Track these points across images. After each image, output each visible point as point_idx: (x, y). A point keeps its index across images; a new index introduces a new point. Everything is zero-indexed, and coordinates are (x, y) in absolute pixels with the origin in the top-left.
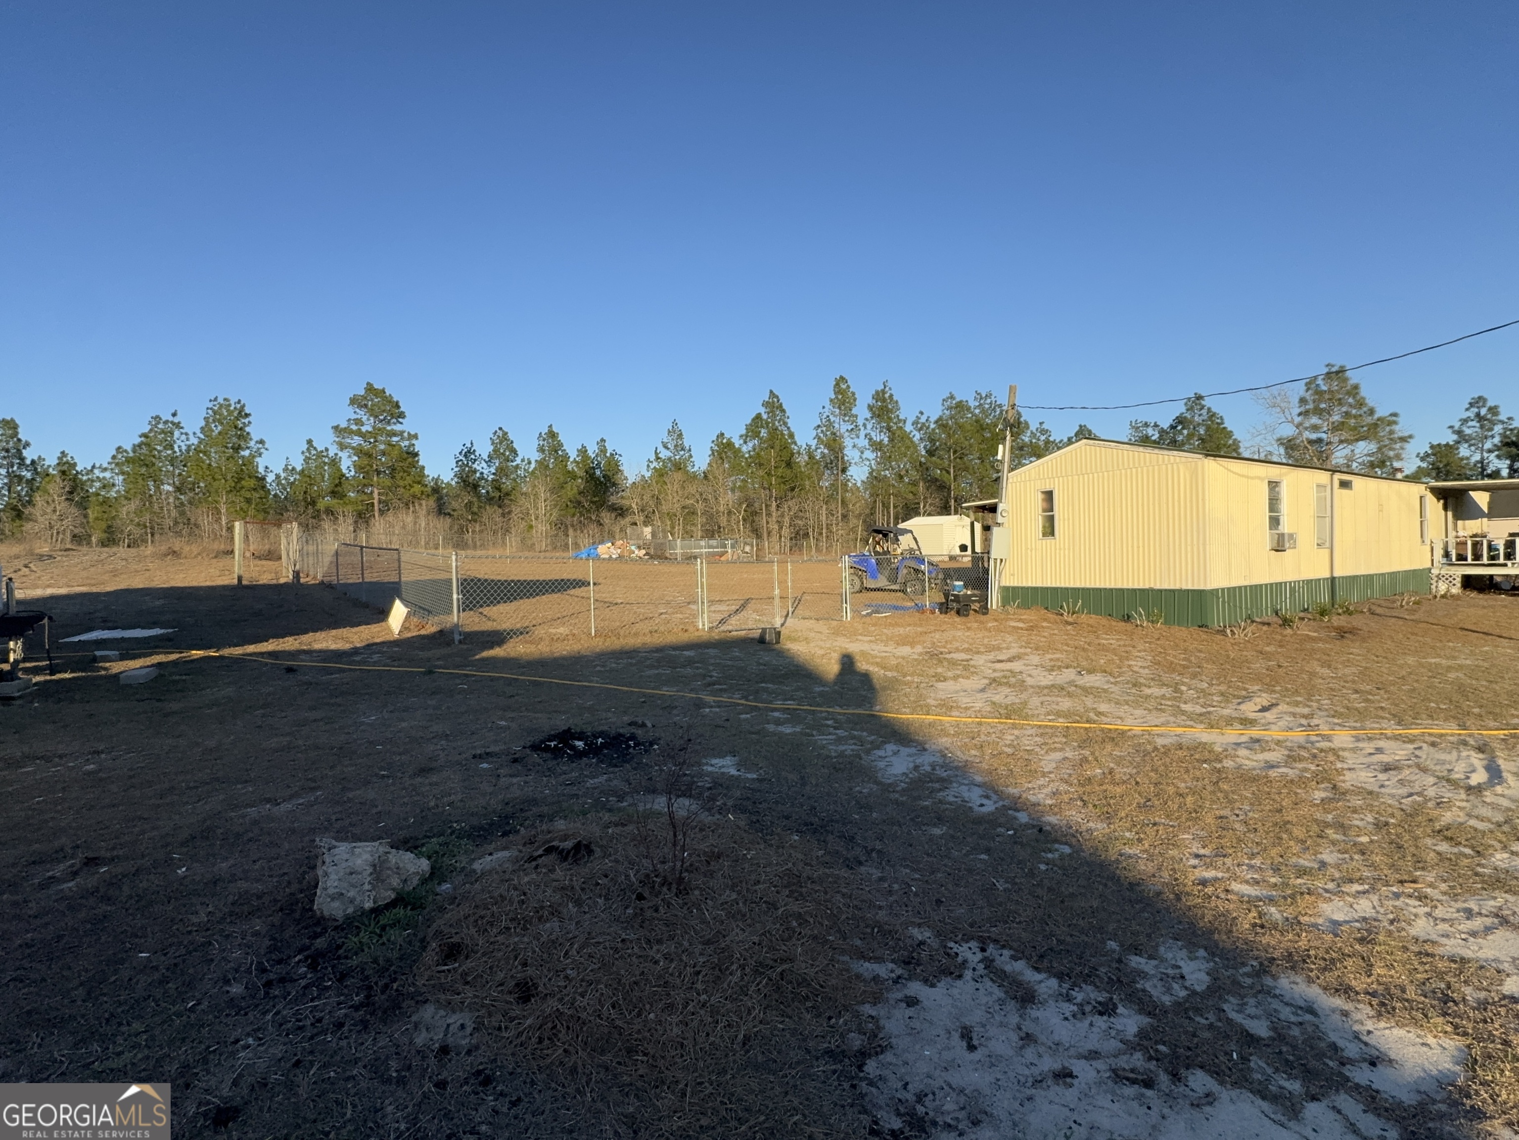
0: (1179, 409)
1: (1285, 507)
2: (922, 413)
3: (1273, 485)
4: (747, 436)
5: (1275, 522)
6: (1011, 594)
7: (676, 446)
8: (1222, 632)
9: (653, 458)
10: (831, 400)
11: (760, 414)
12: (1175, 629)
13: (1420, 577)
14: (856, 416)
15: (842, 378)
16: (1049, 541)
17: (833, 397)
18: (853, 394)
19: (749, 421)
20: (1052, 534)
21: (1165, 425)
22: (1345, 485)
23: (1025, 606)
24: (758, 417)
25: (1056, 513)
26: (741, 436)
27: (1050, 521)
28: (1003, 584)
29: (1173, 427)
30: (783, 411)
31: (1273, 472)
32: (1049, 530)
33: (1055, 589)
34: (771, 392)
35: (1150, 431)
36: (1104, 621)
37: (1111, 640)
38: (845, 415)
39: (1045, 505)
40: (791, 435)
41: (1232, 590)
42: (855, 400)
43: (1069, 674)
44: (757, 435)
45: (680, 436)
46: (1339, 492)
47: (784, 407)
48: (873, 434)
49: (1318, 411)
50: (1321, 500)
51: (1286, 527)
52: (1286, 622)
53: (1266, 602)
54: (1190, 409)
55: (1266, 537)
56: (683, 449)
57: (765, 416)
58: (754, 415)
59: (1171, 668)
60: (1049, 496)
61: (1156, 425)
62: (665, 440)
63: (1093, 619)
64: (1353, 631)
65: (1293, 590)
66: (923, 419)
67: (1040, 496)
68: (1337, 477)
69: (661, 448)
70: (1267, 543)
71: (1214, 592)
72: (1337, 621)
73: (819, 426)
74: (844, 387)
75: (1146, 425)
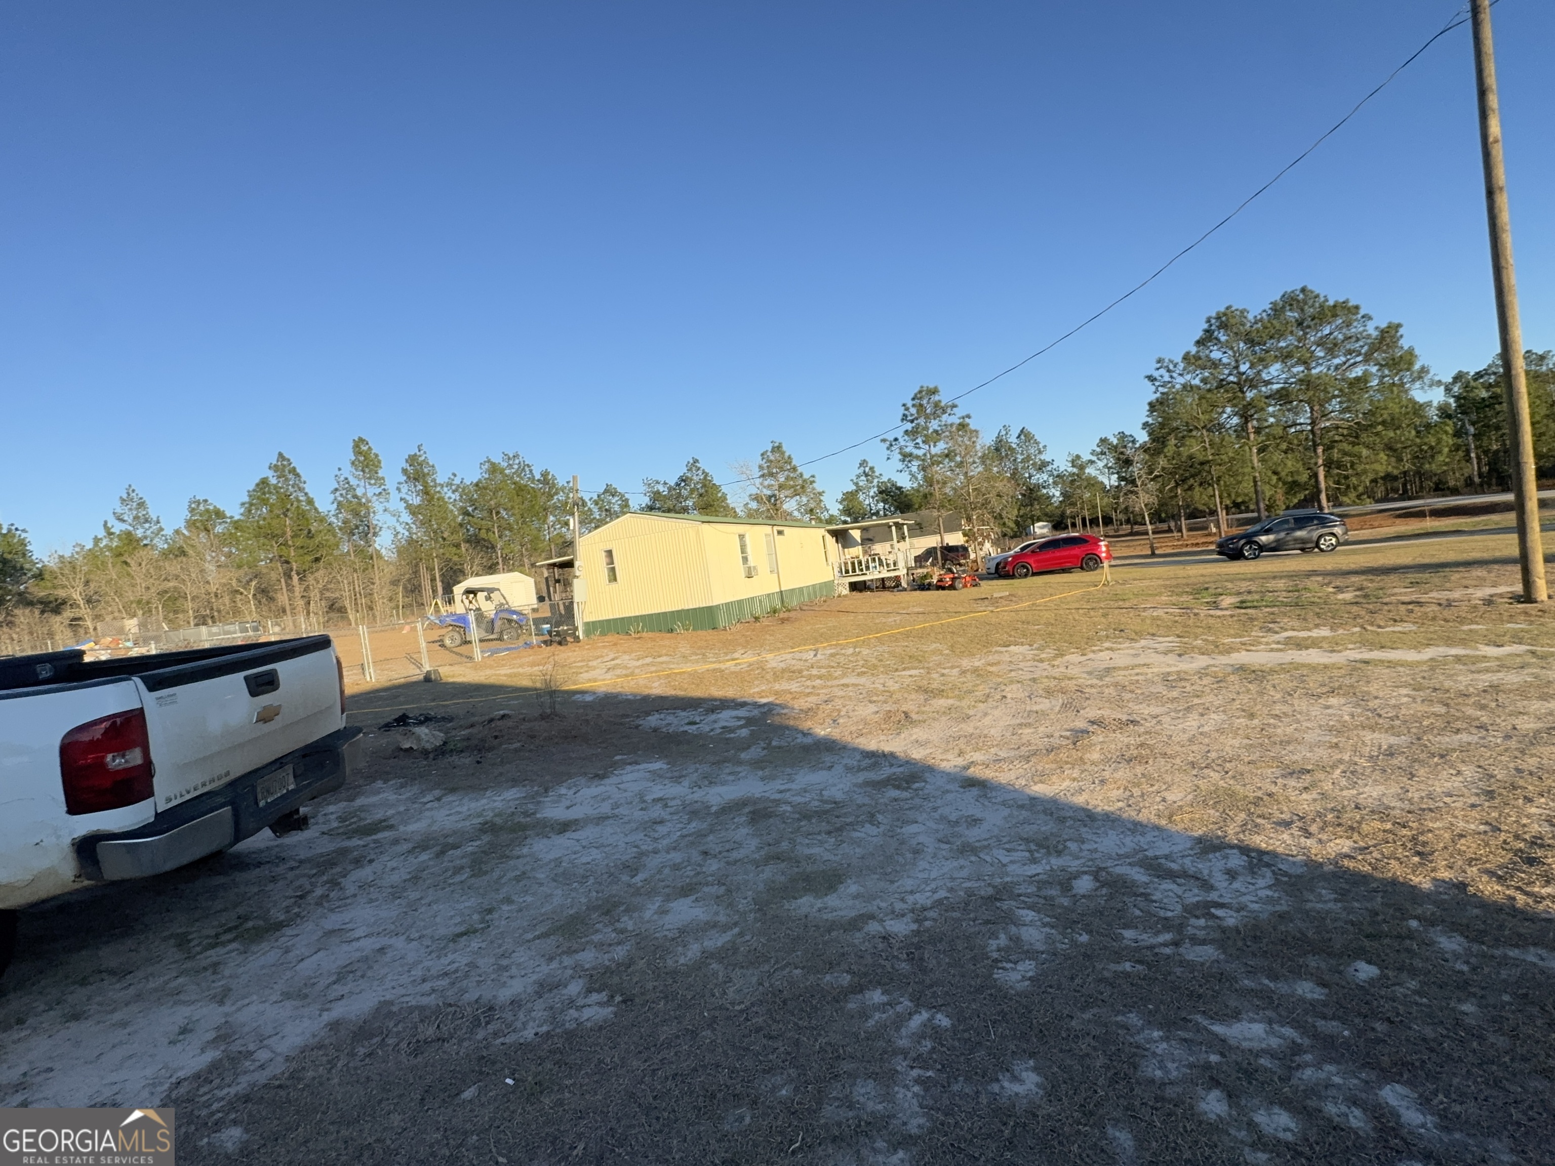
0: (682, 471)
1: (749, 549)
2: (455, 475)
3: (742, 537)
4: (251, 504)
5: (745, 560)
6: (591, 627)
7: (136, 518)
8: (725, 630)
9: (101, 533)
10: (353, 463)
11: (267, 478)
12: (700, 632)
13: (829, 585)
14: (383, 478)
15: (361, 440)
16: (614, 585)
17: (353, 458)
18: (376, 455)
19: (252, 487)
20: (615, 580)
21: (672, 483)
22: (780, 533)
23: (603, 634)
24: (264, 482)
25: (616, 565)
26: (243, 504)
27: (613, 570)
28: (587, 620)
29: (678, 485)
30: (298, 475)
31: (741, 529)
32: (613, 576)
33: (623, 619)
34: (280, 454)
35: (661, 488)
36: (658, 634)
37: (667, 642)
38: (370, 478)
39: (608, 560)
40: (310, 502)
41: (727, 604)
42: (379, 462)
43: (649, 660)
44: (265, 502)
45: (142, 505)
46: (779, 538)
47: (298, 470)
48: (408, 498)
49: (771, 475)
50: (768, 543)
51: (751, 563)
52: (757, 619)
53: (747, 610)
54: (690, 470)
55: (741, 570)
56: (146, 521)
57: (273, 481)
58: (257, 481)
59: (700, 648)
60: (609, 553)
61: (665, 483)
62: (119, 510)
63: (651, 634)
64: (788, 619)
65: (760, 601)
66: (457, 481)
67: (604, 554)
68: (776, 528)
69: (112, 521)
70: (743, 574)
71: (718, 606)
72: (782, 615)
73: (336, 490)
74: (365, 448)
75: (658, 482)
